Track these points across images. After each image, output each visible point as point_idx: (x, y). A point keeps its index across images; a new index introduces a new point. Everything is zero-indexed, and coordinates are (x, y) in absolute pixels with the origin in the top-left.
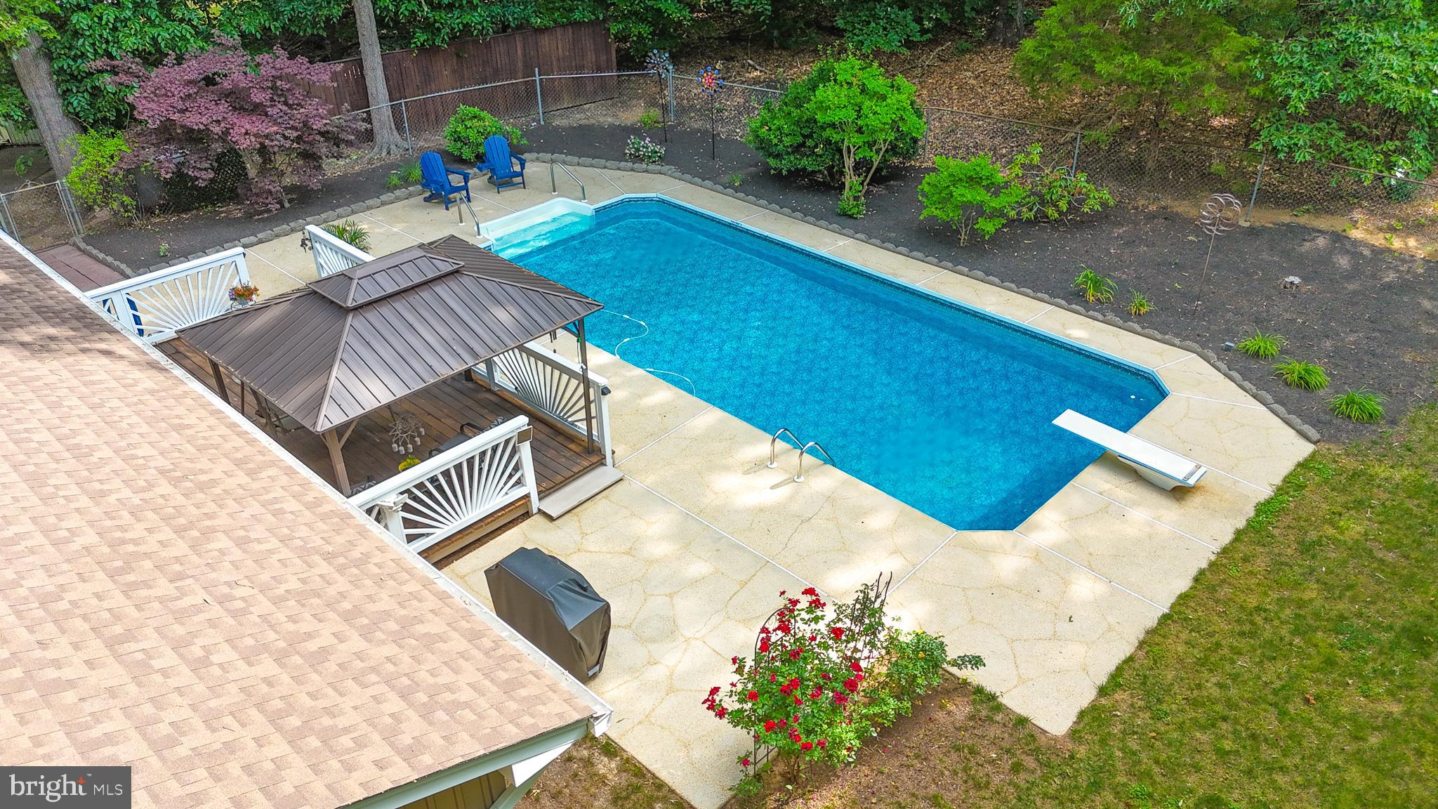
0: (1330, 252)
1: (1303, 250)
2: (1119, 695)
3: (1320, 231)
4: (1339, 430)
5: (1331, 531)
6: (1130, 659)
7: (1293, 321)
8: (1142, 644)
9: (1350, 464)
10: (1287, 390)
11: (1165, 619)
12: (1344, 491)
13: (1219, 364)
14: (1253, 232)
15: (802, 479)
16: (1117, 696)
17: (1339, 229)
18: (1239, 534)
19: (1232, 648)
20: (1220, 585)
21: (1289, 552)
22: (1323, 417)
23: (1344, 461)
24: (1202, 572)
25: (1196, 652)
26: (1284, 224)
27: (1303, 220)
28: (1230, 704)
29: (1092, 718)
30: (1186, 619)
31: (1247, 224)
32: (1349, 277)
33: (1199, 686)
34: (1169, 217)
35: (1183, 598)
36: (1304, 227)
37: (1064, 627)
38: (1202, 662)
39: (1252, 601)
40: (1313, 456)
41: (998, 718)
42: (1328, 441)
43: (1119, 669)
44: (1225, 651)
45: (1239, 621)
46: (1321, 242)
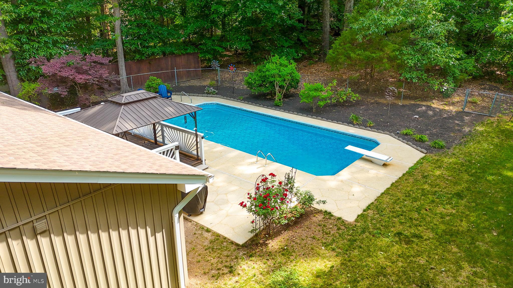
0: (427, 110)
1: (418, 110)
2: (369, 211)
3: (423, 105)
4: (432, 150)
5: (431, 173)
6: (372, 203)
7: (417, 127)
8: (375, 200)
9: (436, 158)
10: (416, 142)
11: (382, 194)
12: (435, 164)
13: (396, 137)
14: (403, 106)
15: (267, 166)
16: (368, 211)
17: (429, 104)
18: (404, 175)
19: (403, 199)
20: (399, 186)
21: (419, 178)
22: (427, 148)
23: (434, 157)
24: (393, 183)
25: (392, 201)
26: (412, 104)
27: (418, 103)
28: (403, 211)
29: (361, 217)
30: (389, 193)
31: (402, 104)
32: (433, 116)
33: (394, 208)
34: (378, 103)
35: (388, 189)
36: (418, 104)
37: (351, 197)
38: (394, 203)
39: (409, 189)
40: (425, 156)
41: (332, 218)
42: (430, 153)
43: (369, 205)
44: (401, 200)
45: (405, 193)
46: (424, 108)
